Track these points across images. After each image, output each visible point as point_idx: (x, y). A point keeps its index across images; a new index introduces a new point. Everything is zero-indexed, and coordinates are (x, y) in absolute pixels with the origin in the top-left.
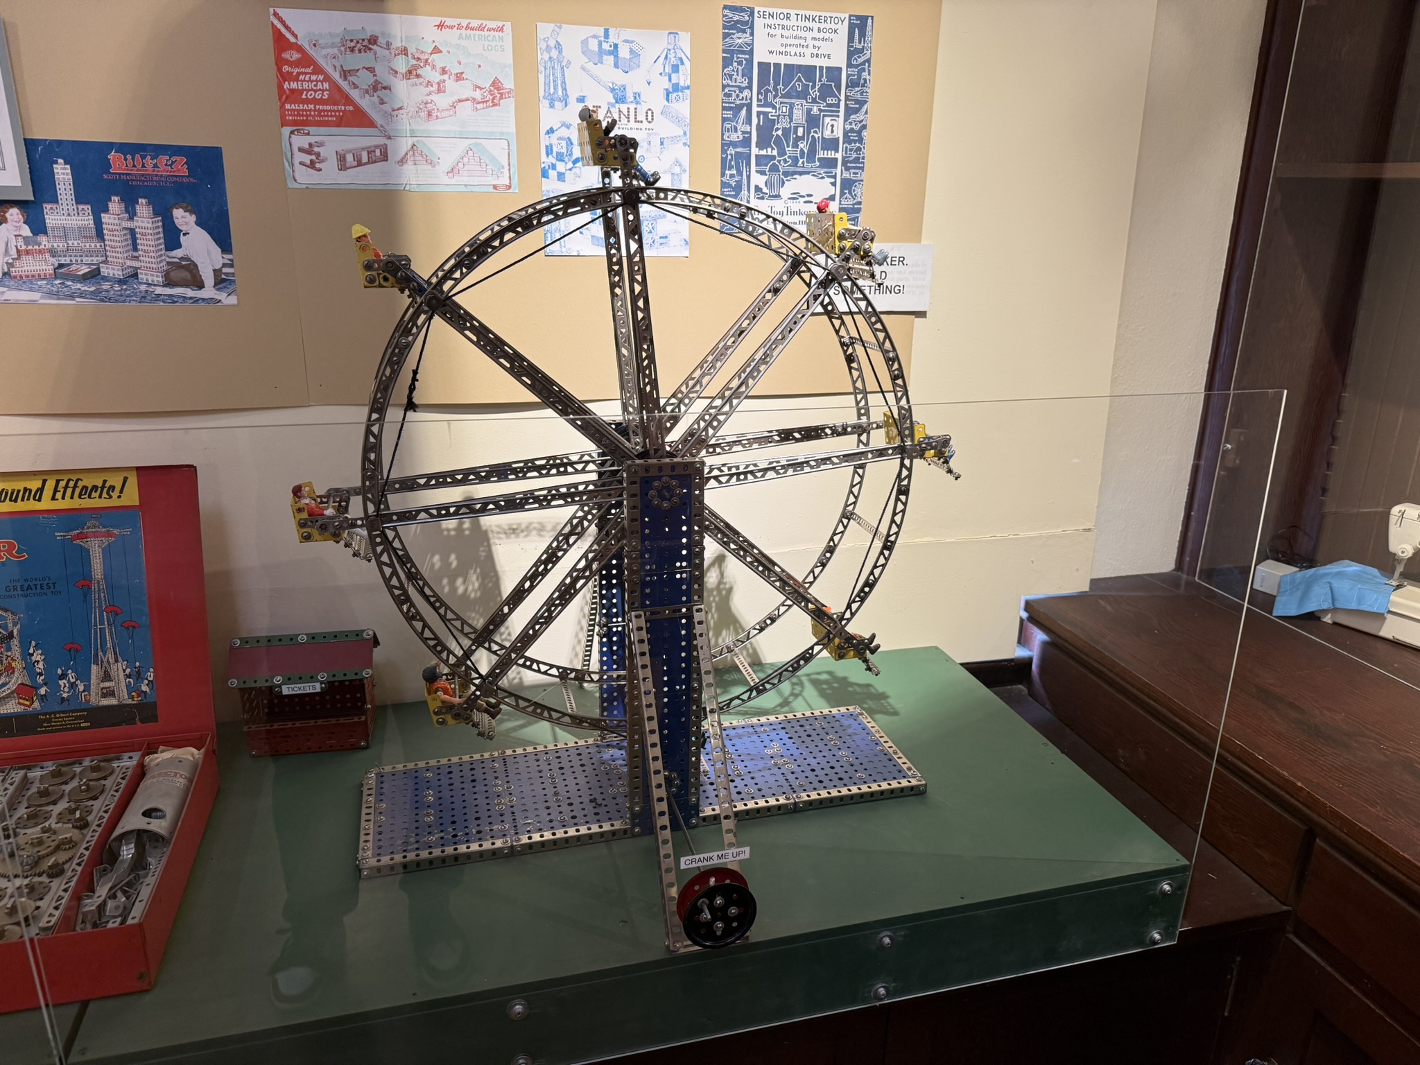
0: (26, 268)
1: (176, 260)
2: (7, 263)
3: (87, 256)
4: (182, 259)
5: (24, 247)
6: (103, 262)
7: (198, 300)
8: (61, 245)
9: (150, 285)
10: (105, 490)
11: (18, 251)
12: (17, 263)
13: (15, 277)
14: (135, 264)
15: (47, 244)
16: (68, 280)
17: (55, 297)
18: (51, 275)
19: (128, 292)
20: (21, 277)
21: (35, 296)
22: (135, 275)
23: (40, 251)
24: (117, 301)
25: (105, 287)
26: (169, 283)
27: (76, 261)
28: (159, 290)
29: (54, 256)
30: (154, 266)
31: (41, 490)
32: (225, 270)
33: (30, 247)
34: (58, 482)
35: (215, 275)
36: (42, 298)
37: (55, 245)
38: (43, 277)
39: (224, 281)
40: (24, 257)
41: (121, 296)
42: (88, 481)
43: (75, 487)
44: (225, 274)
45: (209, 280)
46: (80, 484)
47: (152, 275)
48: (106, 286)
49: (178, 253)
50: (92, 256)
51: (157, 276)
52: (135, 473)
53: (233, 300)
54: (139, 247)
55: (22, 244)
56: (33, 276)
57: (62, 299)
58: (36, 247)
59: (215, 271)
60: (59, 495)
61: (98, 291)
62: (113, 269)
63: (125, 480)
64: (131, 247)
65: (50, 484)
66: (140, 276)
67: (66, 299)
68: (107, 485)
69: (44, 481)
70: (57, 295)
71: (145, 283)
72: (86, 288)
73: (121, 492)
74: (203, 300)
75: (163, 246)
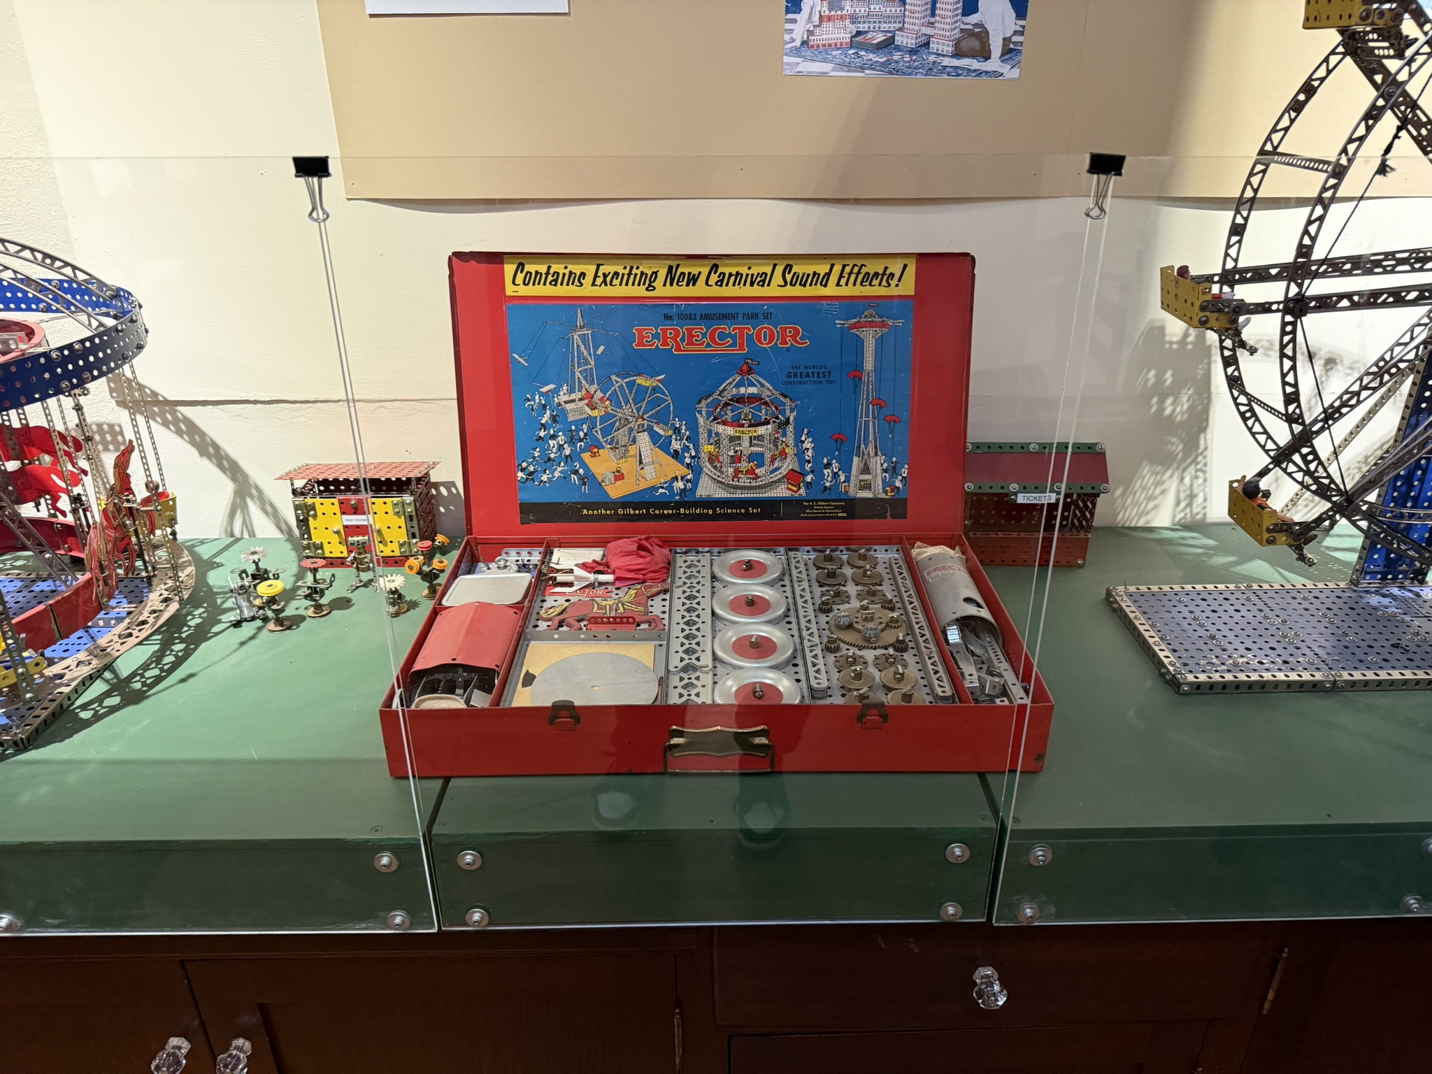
0: (824, 37)
1: (970, 27)
3: (885, 22)
4: (976, 25)
6: (900, 29)
7: (981, 73)
9: (939, 55)
10: (885, 277)
13: (812, 46)
14: (929, 31)
15: (849, 8)
16: (862, 49)
17: (846, 68)
18: (847, 44)
19: (917, 63)
20: (818, 46)
21: (827, 67)
22: (927, 44)
23: (842, 17)
24: (904, 74)
25: (895, 58)
26: (958, 54)
27: (874, 28)
28: (947, 62)
29: (853, 23)
31: (828, 275)
32: (1015, 39)
33: (833, 13)
34: (844, 266)
36: (834, 69)
38: (839, 46)
39: (1011, 50)
40: (824, 24)
41: (909, 67)
43: (859, 273)
44: (1015, 43)
45: (996, 48)
46: (864, 270)
47: (943, 44)
48: (897, 56)
49: (973, 19)
50: (890, 22)
52: (914, 260)
53: (1015, 73)
55: (826, 9)
56: (830, 45)
58: (839, 13)
59: (1004, 39)
60: (843, 281)
61: (889, 62)
62: (908, 37)
63: (905, 266)
65: (837, 269)
66: (931, 45)
68: (888, 273)
69: (833, 265)
71: (935, 54)
72: (877, 59)
73: (899, 281)
74: (987, 72)
75: (960, 11)
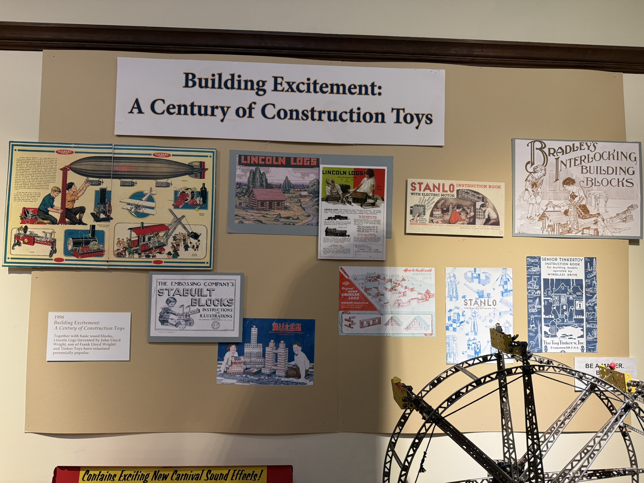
0: (233, 370)
1: (292, 366)
2: (226, 368)
3: (257, 365)
4: (294, 365)
5: (234, 361)
6: (263, 367)
7: (297, 383)
8: (248, 360)
9: (279, 377)
10: (253, 476)
11: (232, 362)
12: (230, 368)
13: (228, 373)
14: (275, 368)
15: (243, 359)
16: (248, 375)
17: (242, 382)
18: (242, 372)
19: (271, 380)
20: (231, 373)
21: (234, 381)
22: (274, 373)
23: (240, 363)
24: (266, 384)
25: (262, 378)
26: (287, 376)
27: (253, 367)
28: (283, 379)
29: (245, 365)
30: (283, 369)
31: (227, 475)
32: (310, 370)
33: (236, 361)
34: (235, 471)
35: (306, 372)
36: (237, 382)
37: (246, 360)
38: (239, 373)
39: (309, 375)
40: (233, 365)
41: (268, 381)
42: (247, 472)
43: (241, 474)
44: (310, 372)
45: (303, 374)
46: (244, 473)
47: (281, 373)
48: (262, 377)
49: (293, 363)
50: (259, 365)
51: (283, 373)
52: (266, 468)
53: (311, 383)
54: (278, 361)
55: (234, 360)
56: (235, 373)
57: (244, 383)
58: (239, 361)
59: (306, 370)
60: (234, 478)
61: (259, 380)
62: (266, 370)
63: (262, 471)
64: (275, 361)
65: (232, 472)
66: (276, 373)
67: (246, 383)
68: (254, 474)
69: (229, 470)
70: (243, 381)
71: (278, 376)
72: (255, 378)
73: (260, 477)
74: (300, 383)
75: (287, 360)
